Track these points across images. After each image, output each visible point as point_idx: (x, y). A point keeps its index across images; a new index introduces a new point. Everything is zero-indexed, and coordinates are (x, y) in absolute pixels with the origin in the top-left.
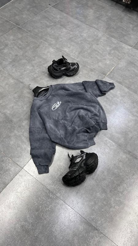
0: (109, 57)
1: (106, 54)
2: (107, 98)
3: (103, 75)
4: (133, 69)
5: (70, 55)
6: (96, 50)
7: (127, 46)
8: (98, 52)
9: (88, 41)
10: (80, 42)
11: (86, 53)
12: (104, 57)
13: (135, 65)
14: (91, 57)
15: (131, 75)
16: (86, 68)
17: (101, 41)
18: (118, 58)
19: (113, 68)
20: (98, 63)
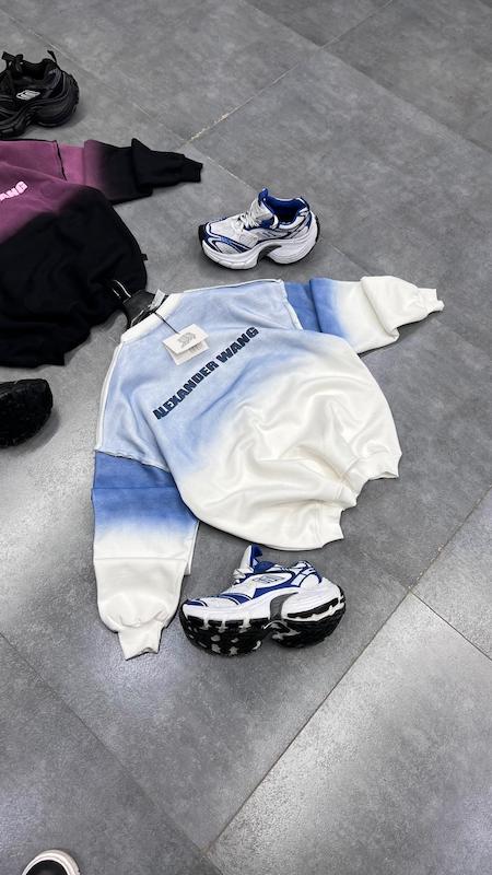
0: (221, 76)
1: (216, 64)
2: (168, 217)
3: (179, 138)
4: (301, 123)
5: (80, 62)
6: (181, 51)
7: (305, 41)
8: (188, 57)
9: (162, 15)
10: (130, 20)
11: (141, 56)
12: (204, 74)
13: (312, 109)
14: (157, 73)
15: (285, 143)
16: (122, 108)
17: (213, 20)
18: (255, 83)
19: (224, 117)
20: (174, 94)
